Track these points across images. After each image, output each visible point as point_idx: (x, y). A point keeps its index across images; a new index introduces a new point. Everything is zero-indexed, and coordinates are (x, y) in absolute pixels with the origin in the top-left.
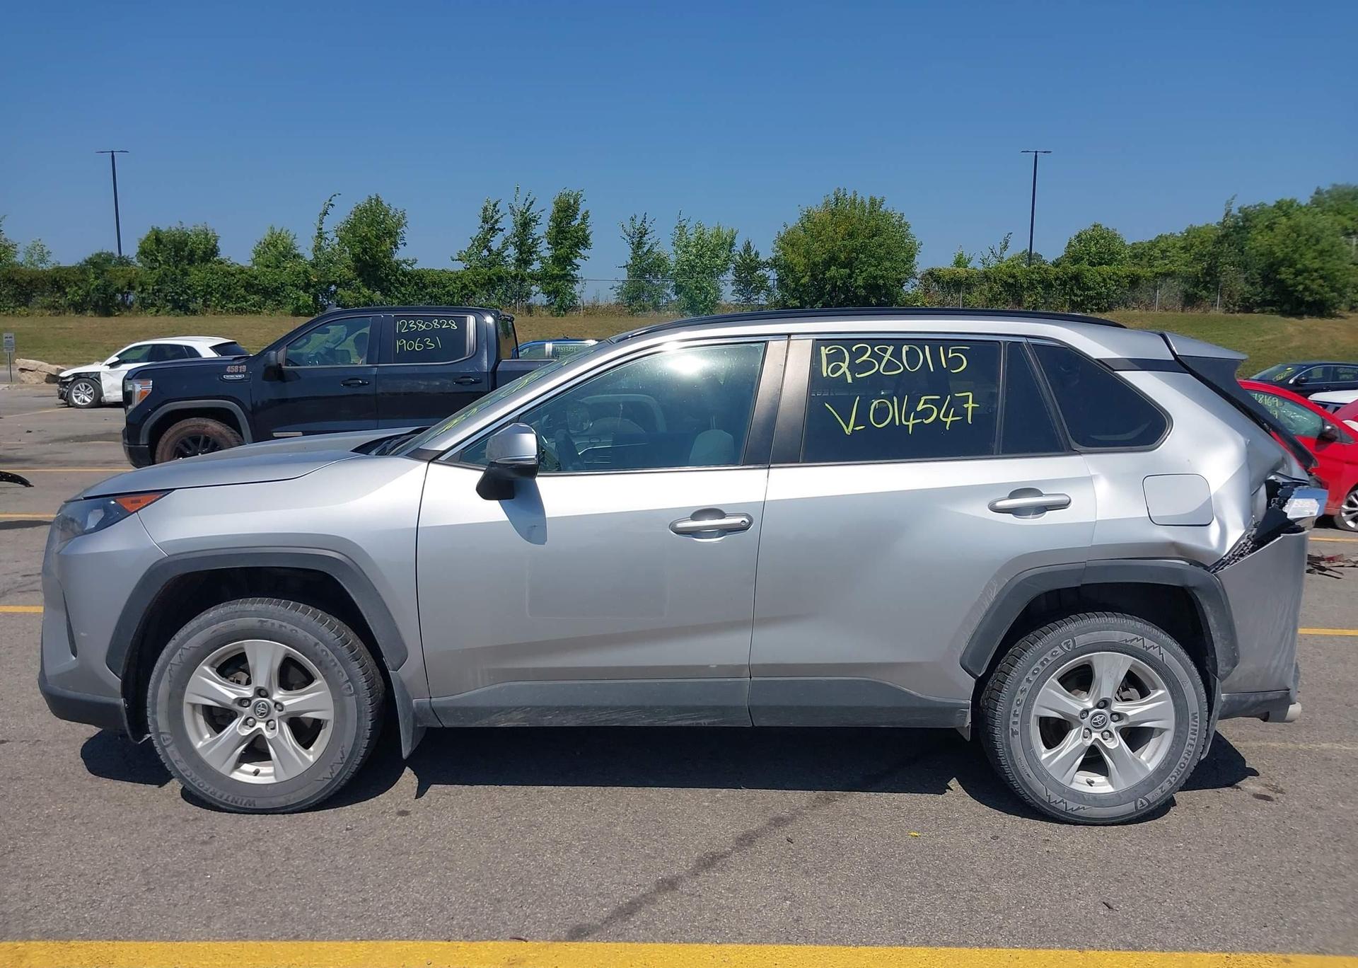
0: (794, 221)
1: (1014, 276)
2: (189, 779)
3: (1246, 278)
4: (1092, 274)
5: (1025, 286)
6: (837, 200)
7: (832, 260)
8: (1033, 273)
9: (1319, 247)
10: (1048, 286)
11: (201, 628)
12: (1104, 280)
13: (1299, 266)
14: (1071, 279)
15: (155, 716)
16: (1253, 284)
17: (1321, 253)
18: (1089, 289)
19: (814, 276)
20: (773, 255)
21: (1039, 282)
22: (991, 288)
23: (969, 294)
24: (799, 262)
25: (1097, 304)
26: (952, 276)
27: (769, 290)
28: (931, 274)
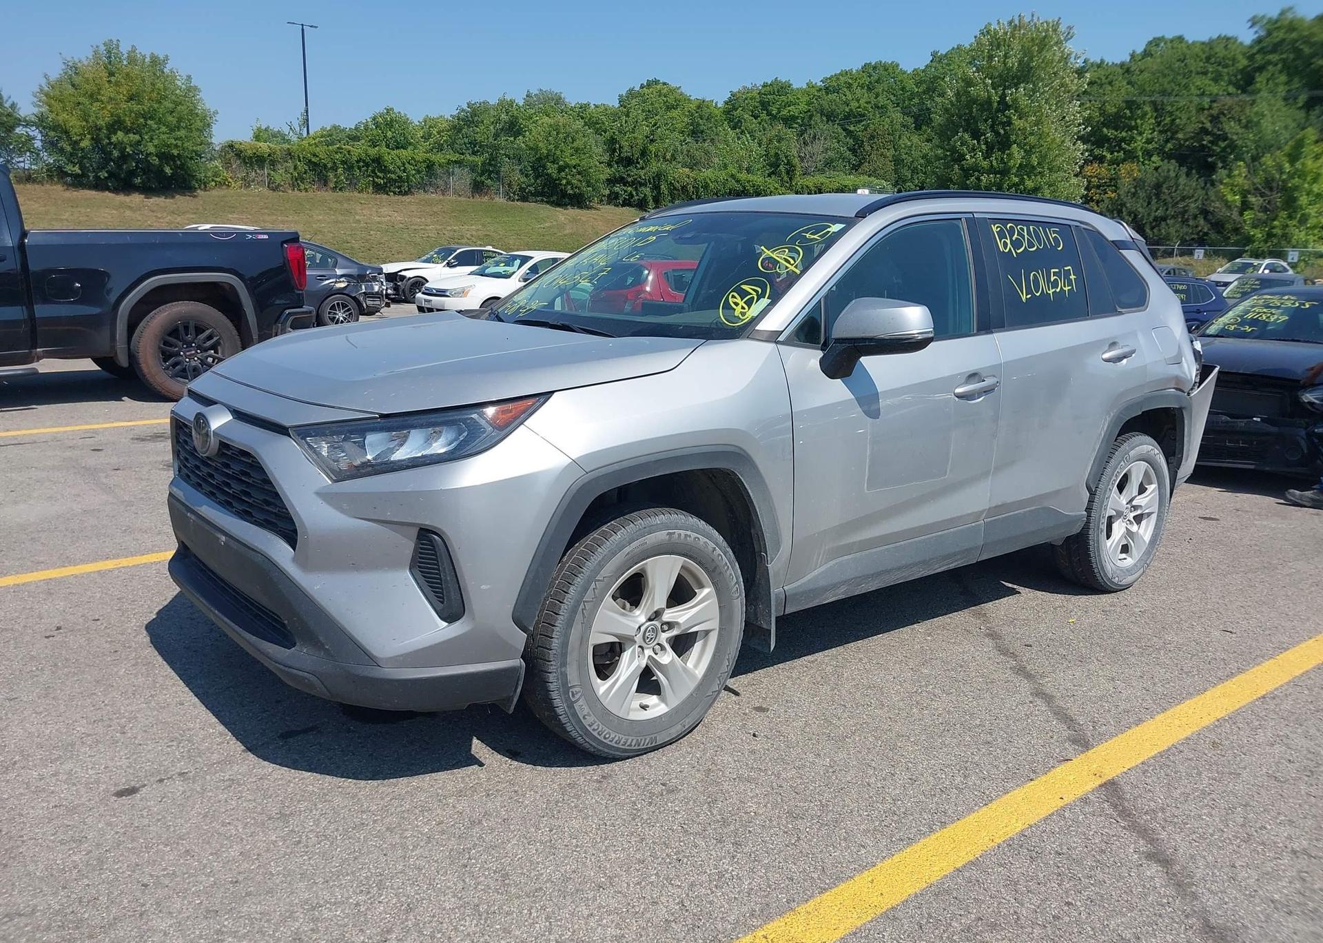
0: (56, 72)
1: (315, 155)
2: (595, 734)
3: (521, 170)
4: (391, 157)
5: (329, 165)
6: (109, 52)
7: (116, 125)
8: (336, 153)
9: (575, 145)
10: (349, 167)
11: (613, 554)
12: (404, 164)
13: (561, 163)
14: (373, 161)
15: (563, 669)
16: (527, 176)
17: (577, 150)
18: (390, 172)
19: (97, 140)
20: (36, 110)
21: (343, 163)
22: (295, 168)
23: (274, 170)
24: (74, 123)
25: (399, 187)
26: (254, 151)
27: (36, 154)
28: (231, 146)
